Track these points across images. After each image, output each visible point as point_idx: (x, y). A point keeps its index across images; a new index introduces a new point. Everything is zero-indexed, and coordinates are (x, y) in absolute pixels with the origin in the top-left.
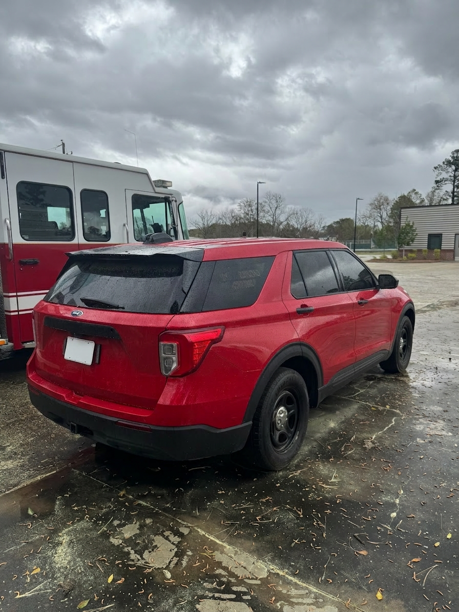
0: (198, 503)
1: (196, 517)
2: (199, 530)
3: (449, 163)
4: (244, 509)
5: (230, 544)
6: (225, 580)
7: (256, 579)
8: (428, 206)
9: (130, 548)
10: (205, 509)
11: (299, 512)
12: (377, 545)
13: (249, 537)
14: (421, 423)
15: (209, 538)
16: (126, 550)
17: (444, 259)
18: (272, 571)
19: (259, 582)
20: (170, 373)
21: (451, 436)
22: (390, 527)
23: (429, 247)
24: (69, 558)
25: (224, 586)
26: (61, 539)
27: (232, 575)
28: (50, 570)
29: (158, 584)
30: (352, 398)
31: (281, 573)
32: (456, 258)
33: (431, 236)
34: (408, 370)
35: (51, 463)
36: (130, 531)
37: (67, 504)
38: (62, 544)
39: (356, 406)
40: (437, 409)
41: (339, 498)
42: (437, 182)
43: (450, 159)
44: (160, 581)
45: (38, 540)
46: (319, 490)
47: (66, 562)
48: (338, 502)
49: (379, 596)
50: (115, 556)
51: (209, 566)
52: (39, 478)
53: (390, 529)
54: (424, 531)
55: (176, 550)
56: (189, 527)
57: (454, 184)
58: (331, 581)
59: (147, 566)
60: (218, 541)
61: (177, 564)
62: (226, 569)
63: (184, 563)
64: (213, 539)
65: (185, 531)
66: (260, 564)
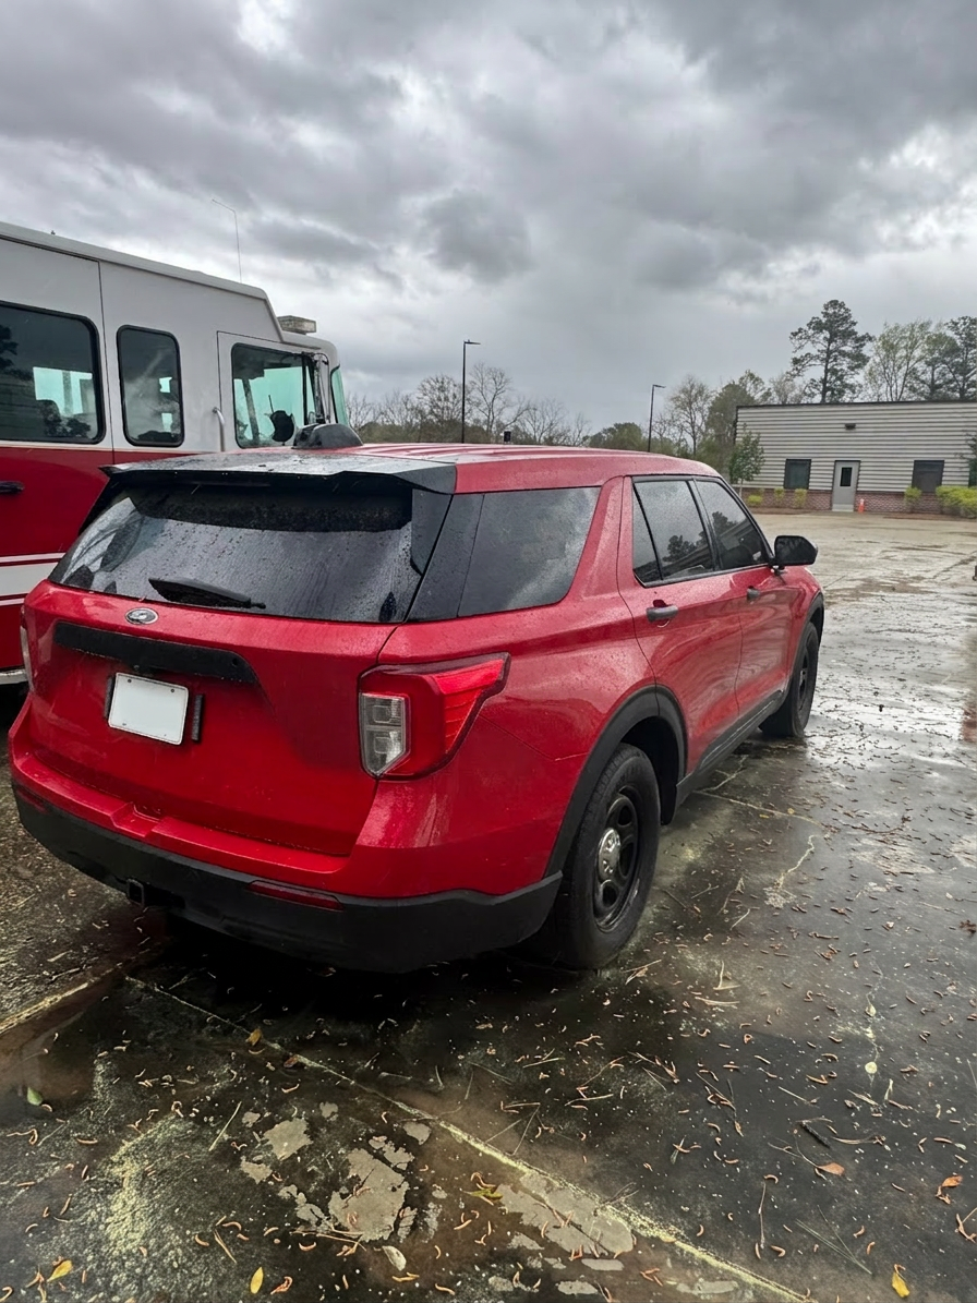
0: (439, 1058)
1: (436, 1094)
2: (452, 1129)
3: (818, 326)
4: (544, 1068)
5: (531, 1163)
6: (536, 1264)
7: (610, 1256)
8: (778, 406)
9: (293, 1189)
10: (455, 1072)
11: (669, 1071)
12: (857, 1147)
13: (568, 1142)
14: (867, 848)
15: (479, 1151)
16: (283, 1193)
17: (814, 508)
18: (643, 1233)
19: (617, 1266)
20: (384, 770)
21: (932, 874)
22: (872, 1099)
23: (787, 484)
24: (142, 1228)
25: (539, 1283)
26: (117, 1171)
27: (552, 1249)
28: (99, 1267)
29: (377, 1287)
30: (714, 793)
31: (665, 1237)
32: (834, 505)
33: (791, 463)
34: (808, 731)
35: (73, 964)
36: (287, 1139)
37: (124, 1072)
38: (120, 1186)
39: (727, 811)
40: (891, 815)
41: (747, 1029)
42: (796, 361)
43: (821, 317)
44: (381, 1277)
45: (58, 1176)
46: (697, 1011)
47: (138, 1236)
48: (746, 1039)
49: (901, 1287)
50: (261, 1213)
51: (492, 1228)
52: (46, 1003)
53: (873, 1103)
54: (946, 1106)
55: (406, 1186)
56: (426, 1122)
57: (826, 366)
58: (784, 1252)
59: (342, 1236)
60: (499, 1156)
61: (414, 1227)
62: (534, 1232)
63: (432, 1221)
64: (488, 1152)
65: (420, 1133)
66: (611, 1214)
